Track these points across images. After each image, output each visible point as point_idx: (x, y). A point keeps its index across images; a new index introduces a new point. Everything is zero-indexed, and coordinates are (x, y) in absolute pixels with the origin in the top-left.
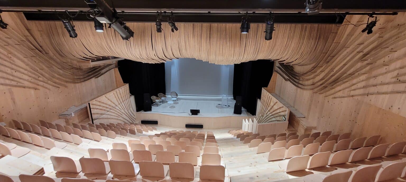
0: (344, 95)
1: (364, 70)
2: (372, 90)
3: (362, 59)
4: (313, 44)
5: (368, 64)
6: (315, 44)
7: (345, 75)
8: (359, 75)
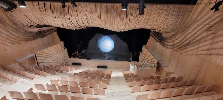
0: (193, 54)
1: (209, 38)
2: (214, 52)
3: (208, 30)
4: (174, 18)
5: (212, 34)
6: (175, 19)
7: (195, 40)
8: (205, 41)
